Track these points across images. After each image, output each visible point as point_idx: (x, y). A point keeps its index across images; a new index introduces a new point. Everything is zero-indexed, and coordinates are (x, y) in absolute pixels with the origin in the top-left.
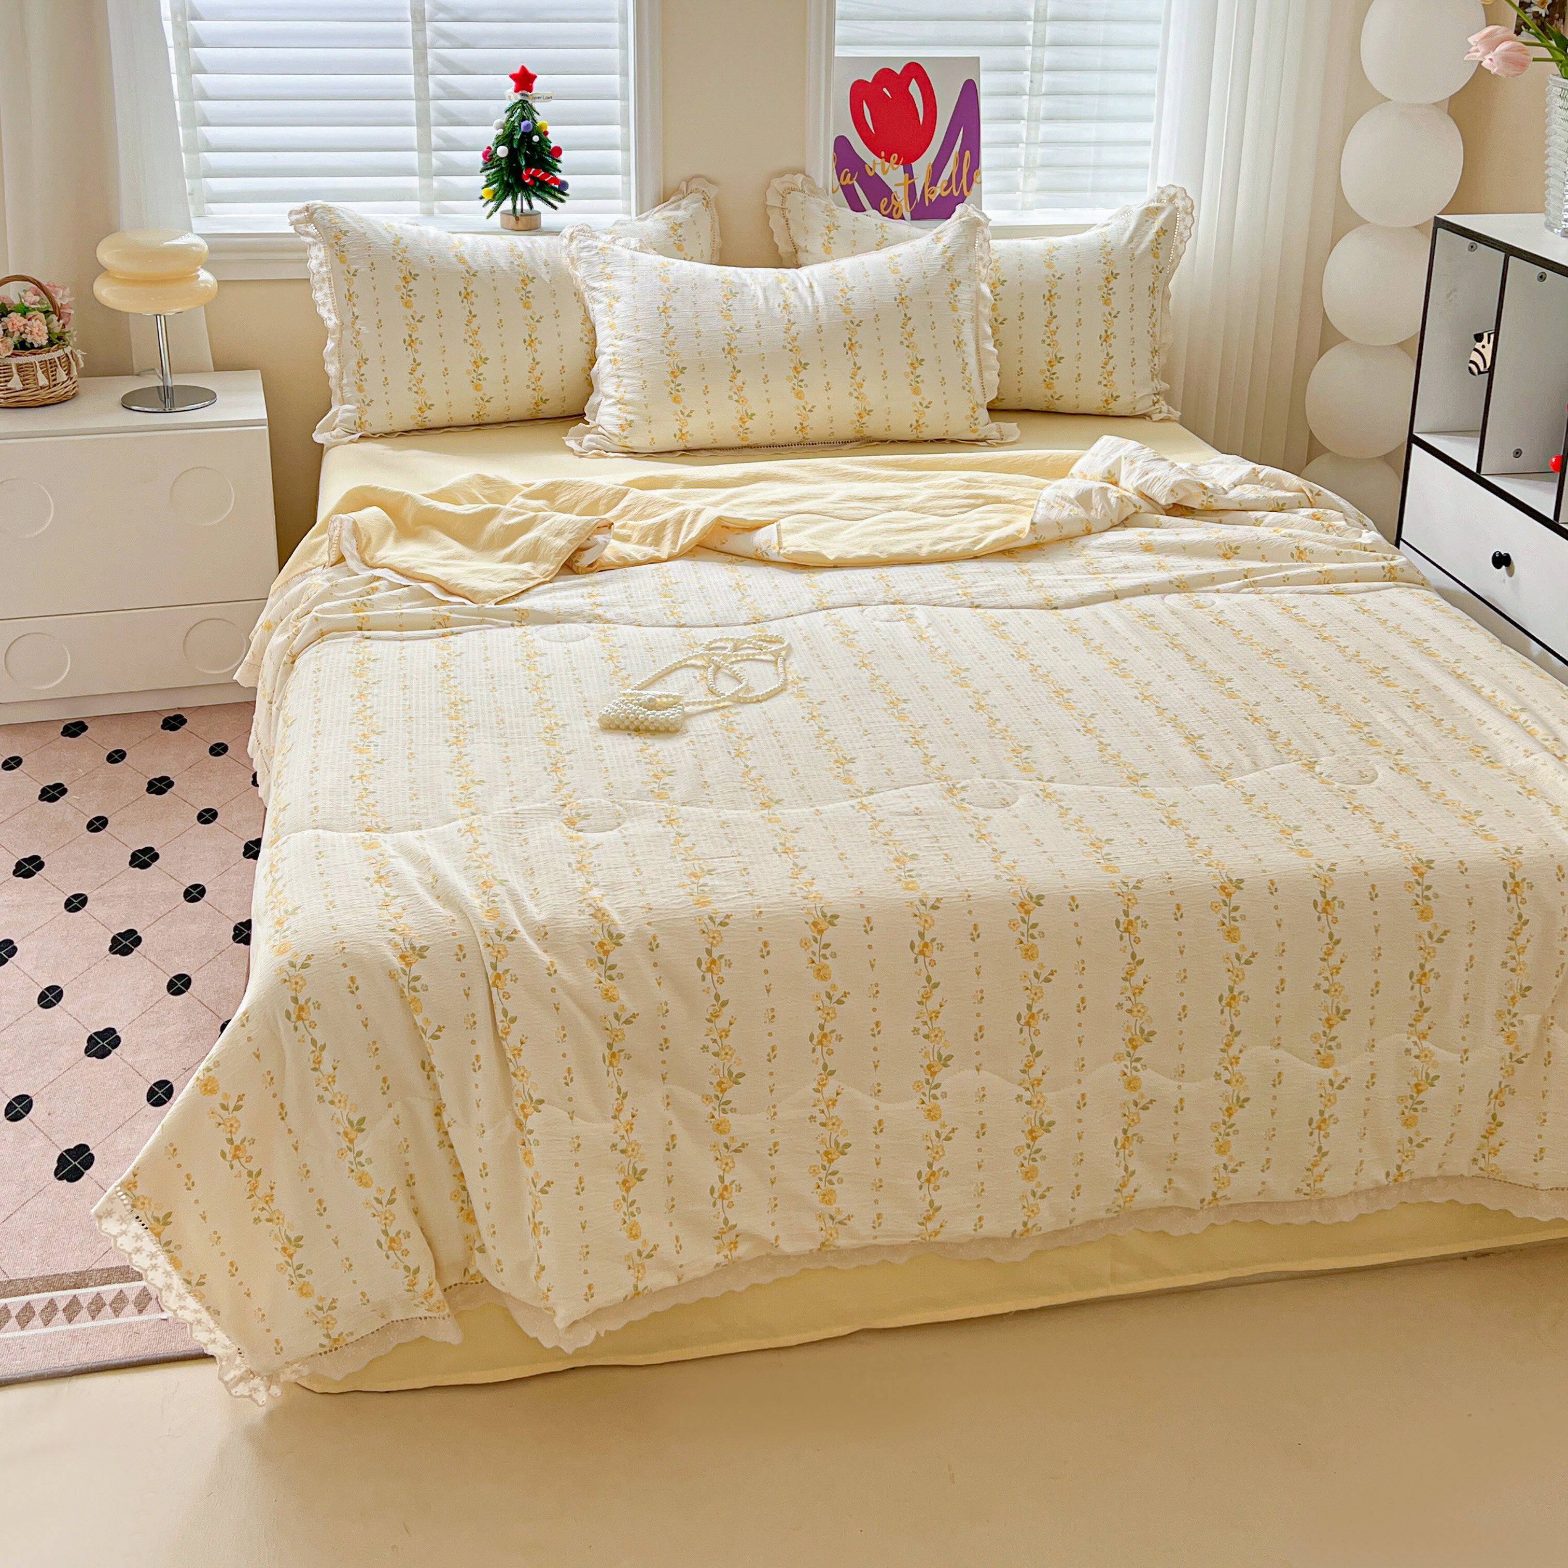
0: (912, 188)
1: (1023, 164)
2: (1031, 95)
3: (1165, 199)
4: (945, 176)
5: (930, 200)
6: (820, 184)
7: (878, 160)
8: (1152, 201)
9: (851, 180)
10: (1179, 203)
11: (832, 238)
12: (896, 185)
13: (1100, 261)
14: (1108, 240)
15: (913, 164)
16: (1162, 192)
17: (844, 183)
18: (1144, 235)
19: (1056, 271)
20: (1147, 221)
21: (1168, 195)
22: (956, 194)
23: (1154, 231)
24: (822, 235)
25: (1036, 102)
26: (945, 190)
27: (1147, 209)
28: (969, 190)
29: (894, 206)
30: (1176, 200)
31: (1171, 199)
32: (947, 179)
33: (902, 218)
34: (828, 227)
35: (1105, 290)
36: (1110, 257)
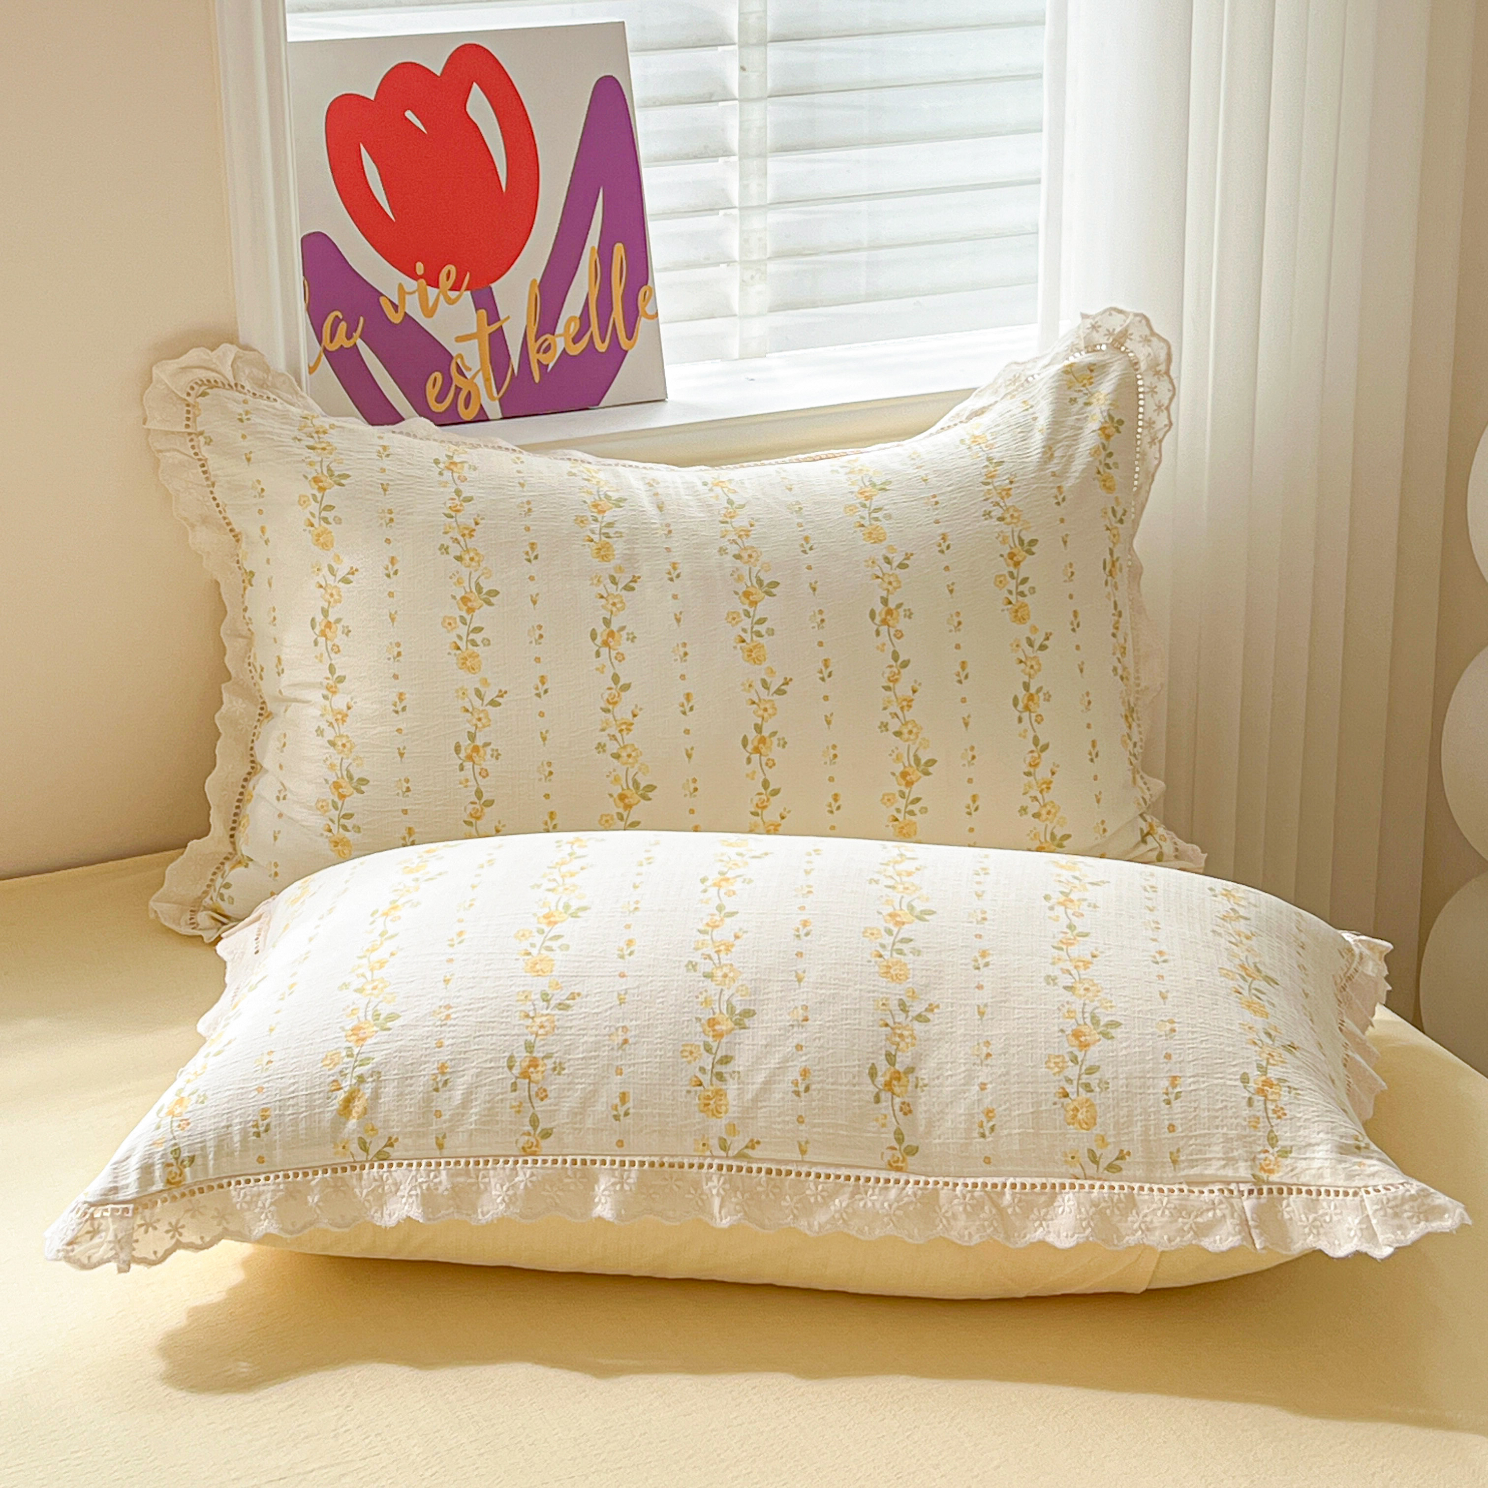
0: (498, 341)
1: (736, 255)
2: (740, 101)
3: (1102, 340)
4: (572, 307)
5: (543, 367)
6: (280, 364)
7: (410, 284)
8: (1074, 349)
9: (349, 336)
10: (1140, 352)
11: (329, 508)
12: (459, 339)
13: (988, 515)
14: (997, 455)
15: (493, 285)
16: (1094, 327)
17: (332, 347)
18: (1075, 438)
19: (890, 548)
20: (1073, 401)
21: (1109, 333)
22: (602, 347)
23: (1093, 425)
24: (302, 502)
25: (755, 112)
26: (576, 340)
27: (1069, 370)
28: (630, 335)
29: (458, 390)
30: (1128, 344)
31: (1119, 341)
32: (578, 313)
33: (482, 417)
34: (316, 480)
35: (1012, 584)
36: (1009, 502)
